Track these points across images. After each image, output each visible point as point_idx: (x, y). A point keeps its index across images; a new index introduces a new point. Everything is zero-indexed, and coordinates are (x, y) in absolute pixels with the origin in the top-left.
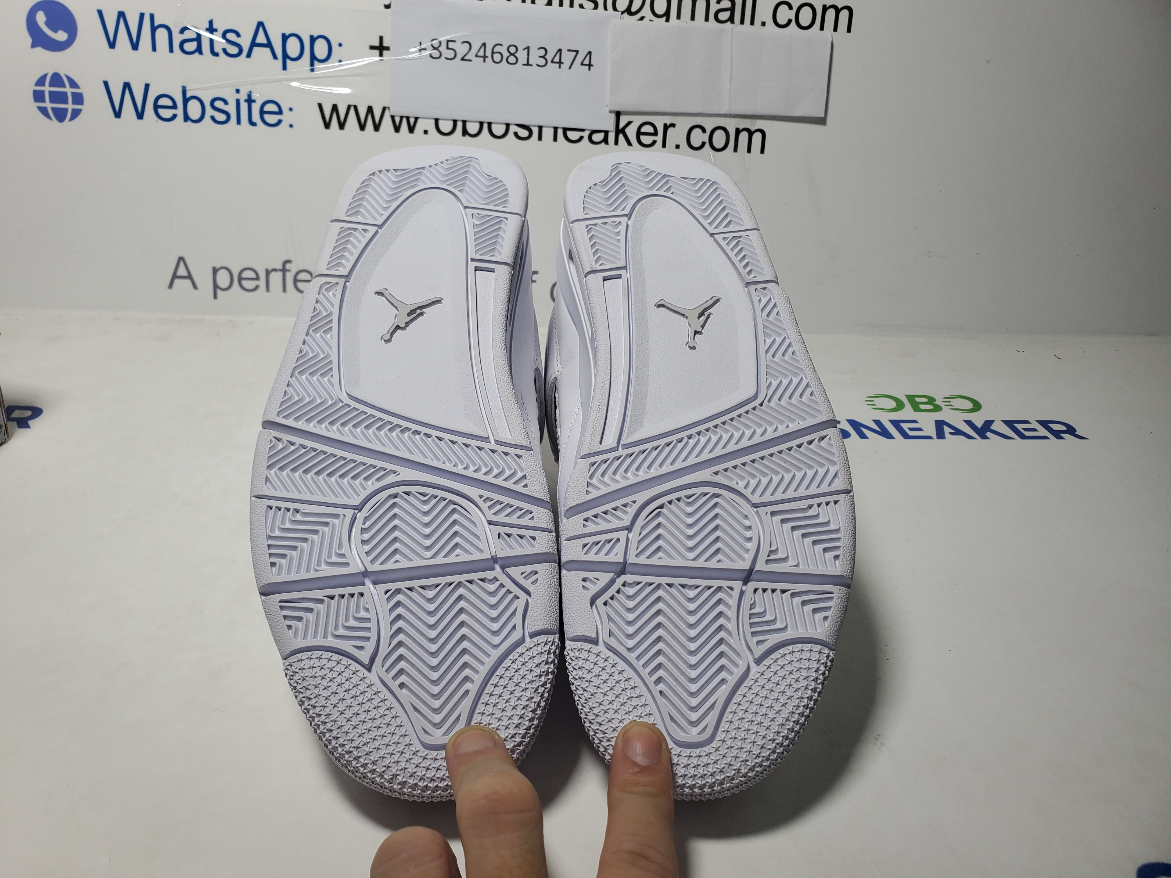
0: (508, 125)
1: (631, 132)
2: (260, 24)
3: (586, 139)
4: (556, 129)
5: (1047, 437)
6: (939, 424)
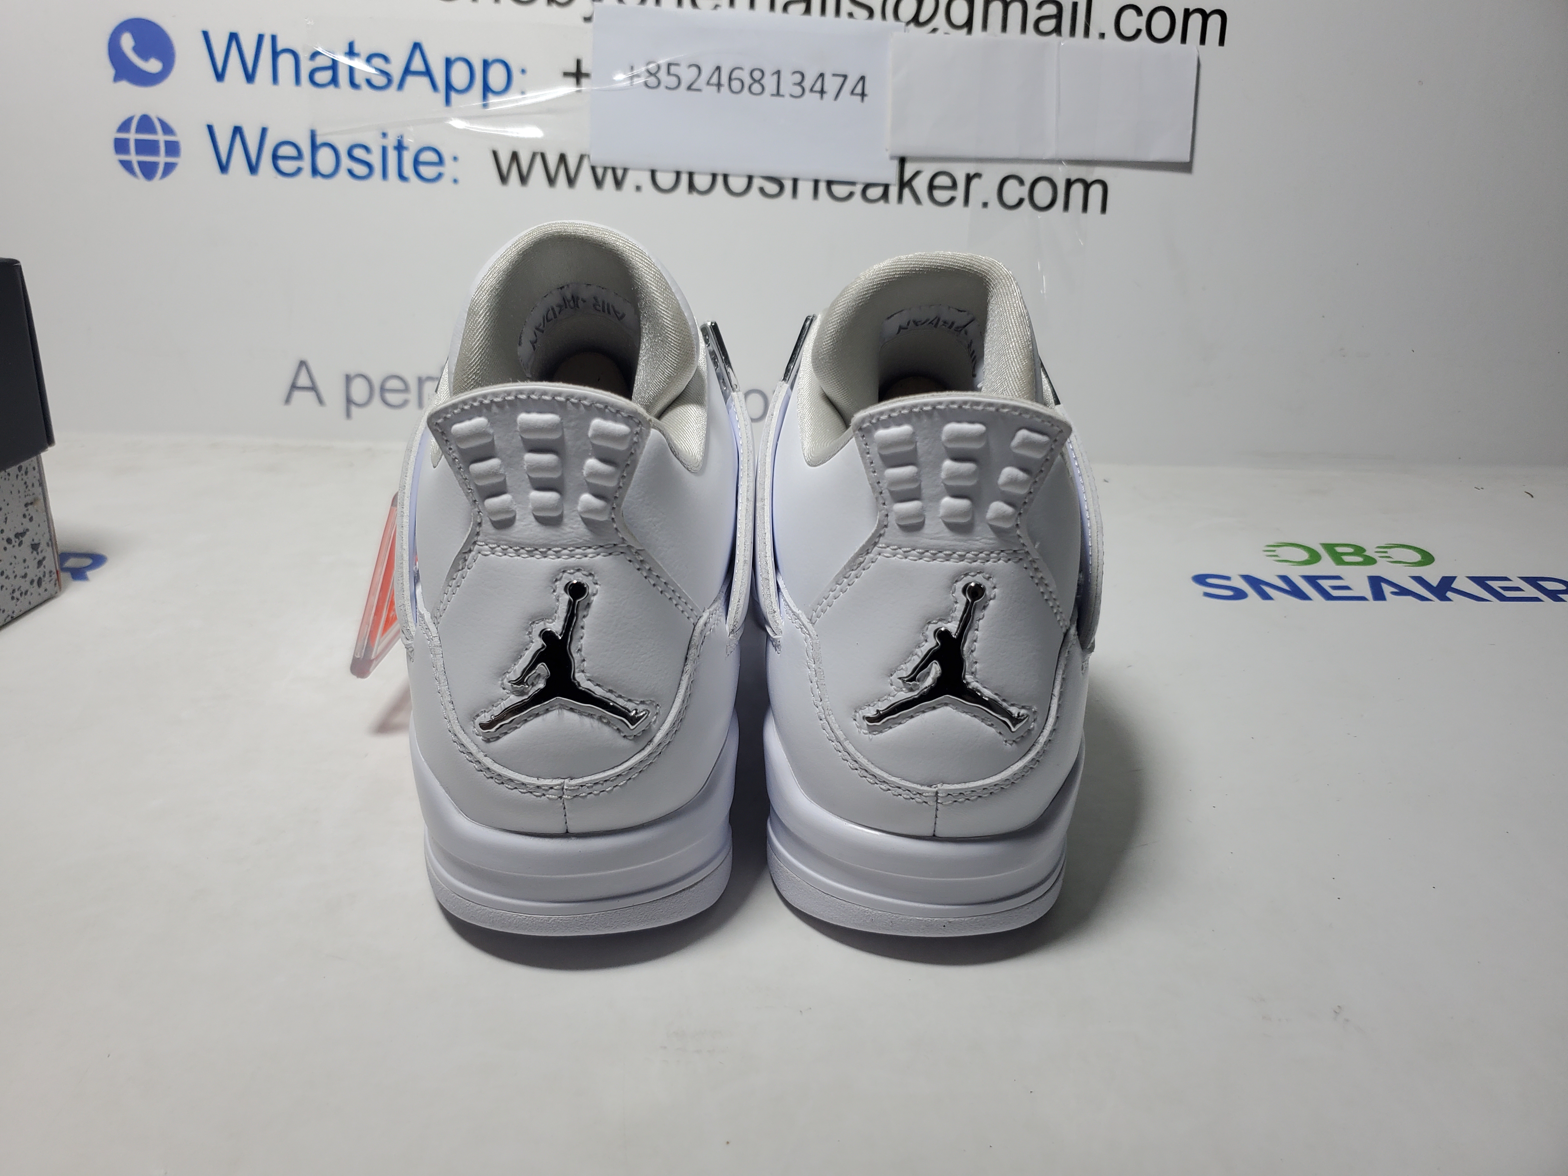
0: (750, 178)
1: (921, 185)
2: (417, 46)
3: (858, 196)
4: (816, 182)
5: (1537, 599)
6: (1376, 583)
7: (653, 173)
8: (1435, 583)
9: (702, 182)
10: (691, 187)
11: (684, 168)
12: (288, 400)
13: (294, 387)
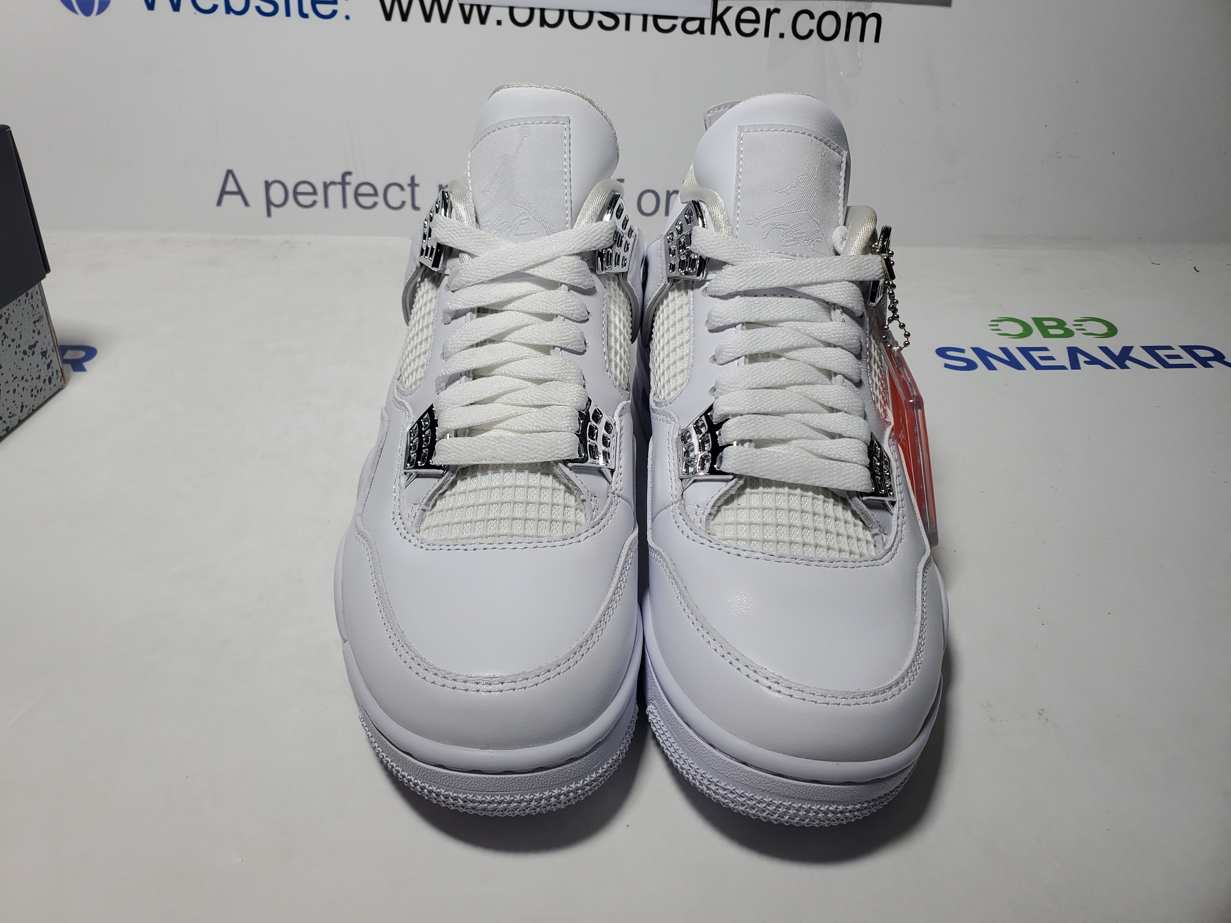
0: (591, 13)
1: (730, 19)
3: (679, 28)
4: (645, 17)
5: (1192, 366)
6: (1073, 352)
7: (511, 9)
9: (552, 17)
10: (543, 22)
11: (537, 4)
12: (219, 203)
13: (224, 192)
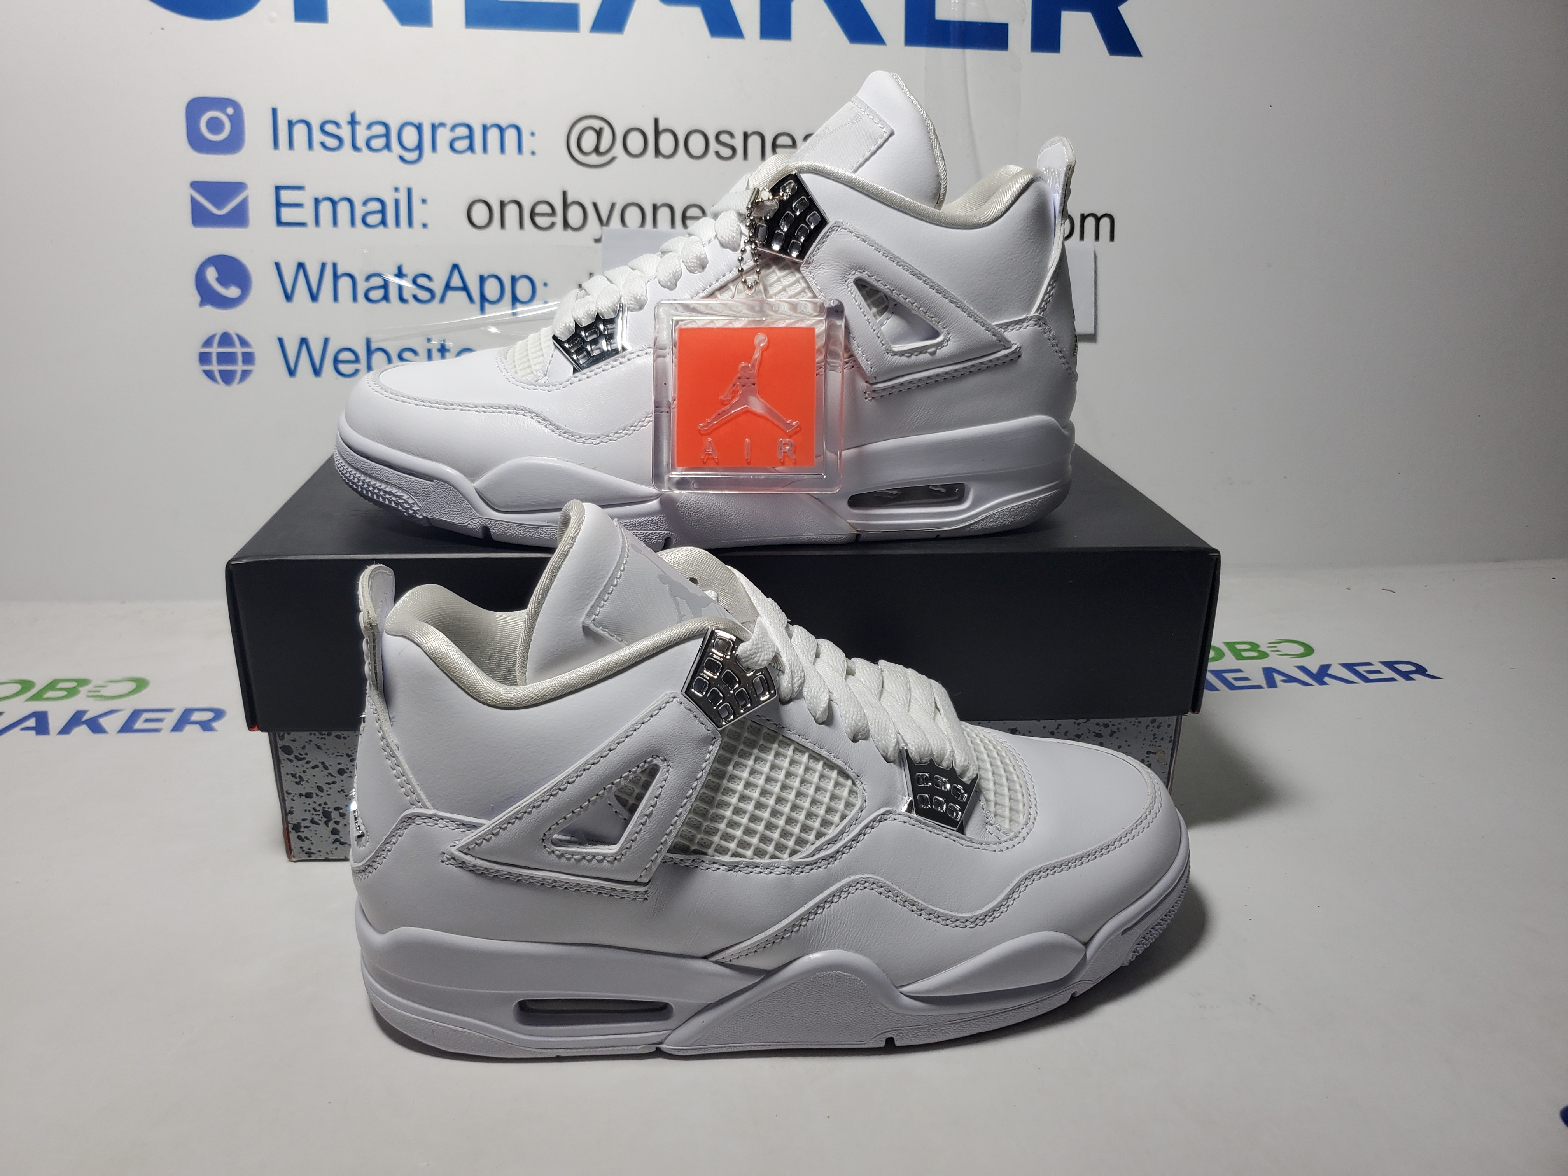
2: (455, 267)
5: (1393, 680)
8: (1314, 670)
